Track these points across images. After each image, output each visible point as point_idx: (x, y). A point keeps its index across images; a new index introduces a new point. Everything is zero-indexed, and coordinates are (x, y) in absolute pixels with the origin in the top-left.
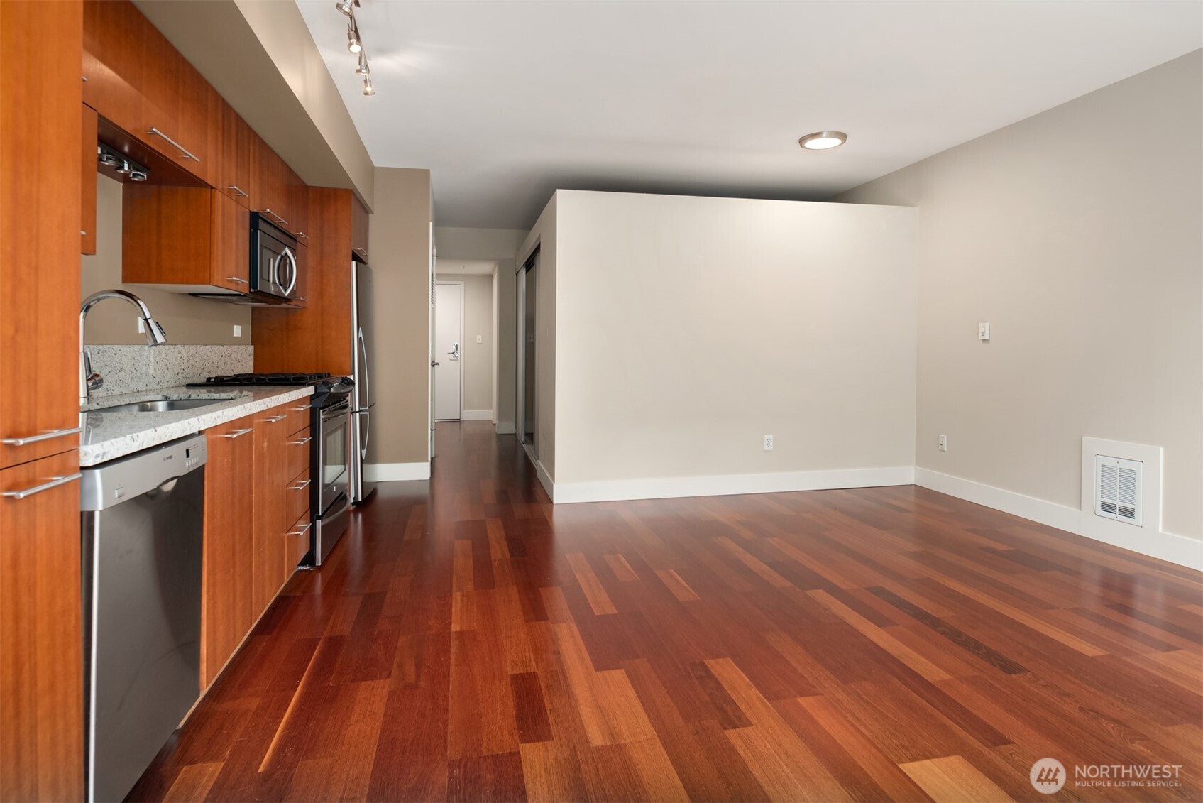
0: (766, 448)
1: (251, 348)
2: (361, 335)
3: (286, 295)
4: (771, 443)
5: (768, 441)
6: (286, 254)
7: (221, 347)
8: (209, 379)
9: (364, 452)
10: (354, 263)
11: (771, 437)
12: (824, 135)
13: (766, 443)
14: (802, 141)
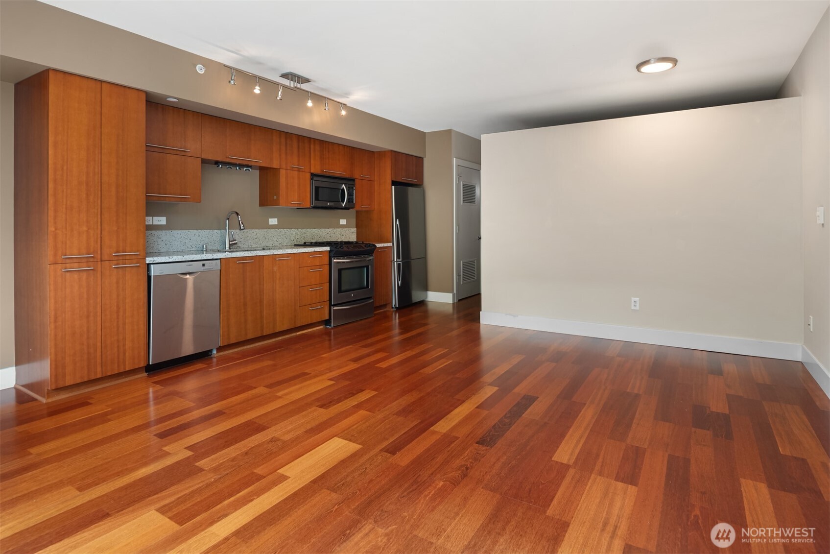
0: (633, 308)
1: (355, 229)
2: (398, 223)
3: (343, 206)
4: (638, 304)
5: (635, 302)
6: (343, 188)
7: (327, 230)
8: (305, 243)
9: (400, 282)
10: (393, 187)
11: (637, 299)
12: (652, 61)
13: (633, 304)
14: (639, 67)
